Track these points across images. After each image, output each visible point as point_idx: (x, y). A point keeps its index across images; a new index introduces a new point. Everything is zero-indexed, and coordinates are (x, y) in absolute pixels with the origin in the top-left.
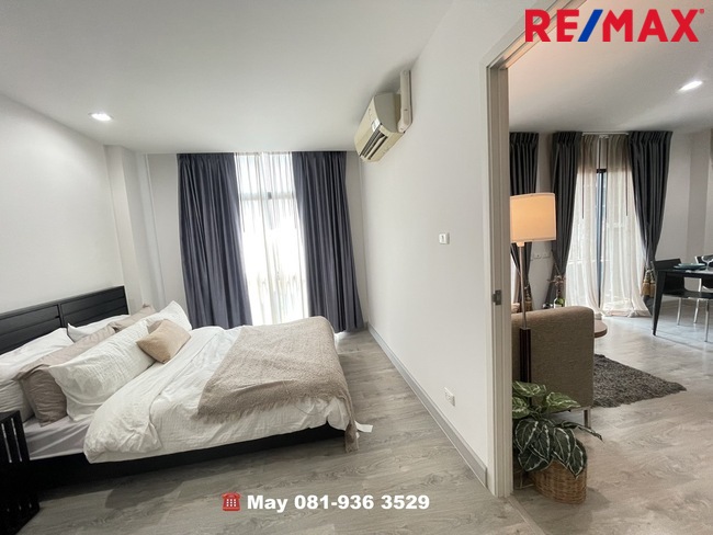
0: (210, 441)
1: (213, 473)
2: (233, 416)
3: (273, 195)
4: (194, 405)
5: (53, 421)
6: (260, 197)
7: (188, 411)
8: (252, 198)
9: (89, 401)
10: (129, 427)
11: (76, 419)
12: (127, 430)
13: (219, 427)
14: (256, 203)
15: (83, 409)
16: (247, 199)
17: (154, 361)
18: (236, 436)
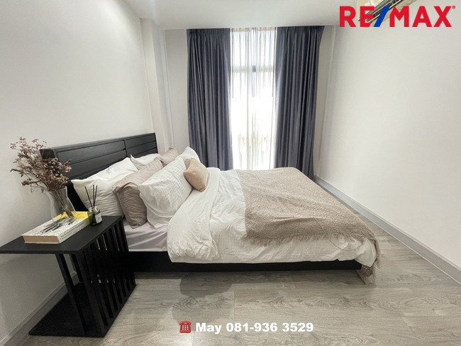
0: (255, 259)
1: (253, 281)
2: (274, 242)
3: (257, 68)
4: (242, 228)
5: (139, 225)
6: (246, 70)
7: (239, 233)
8: (241, 70)
9: (162, 214)
10: (198, 239)
11: (156, 226)
12: (198, 242)
13: (263, 249)
14: (243, 74)
15: (158, 219)
16: (237, 71)
17: (193, 188)
18: (277, 257)
